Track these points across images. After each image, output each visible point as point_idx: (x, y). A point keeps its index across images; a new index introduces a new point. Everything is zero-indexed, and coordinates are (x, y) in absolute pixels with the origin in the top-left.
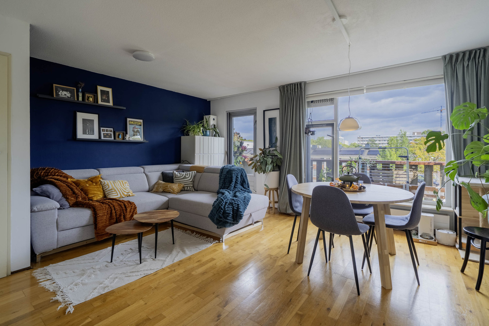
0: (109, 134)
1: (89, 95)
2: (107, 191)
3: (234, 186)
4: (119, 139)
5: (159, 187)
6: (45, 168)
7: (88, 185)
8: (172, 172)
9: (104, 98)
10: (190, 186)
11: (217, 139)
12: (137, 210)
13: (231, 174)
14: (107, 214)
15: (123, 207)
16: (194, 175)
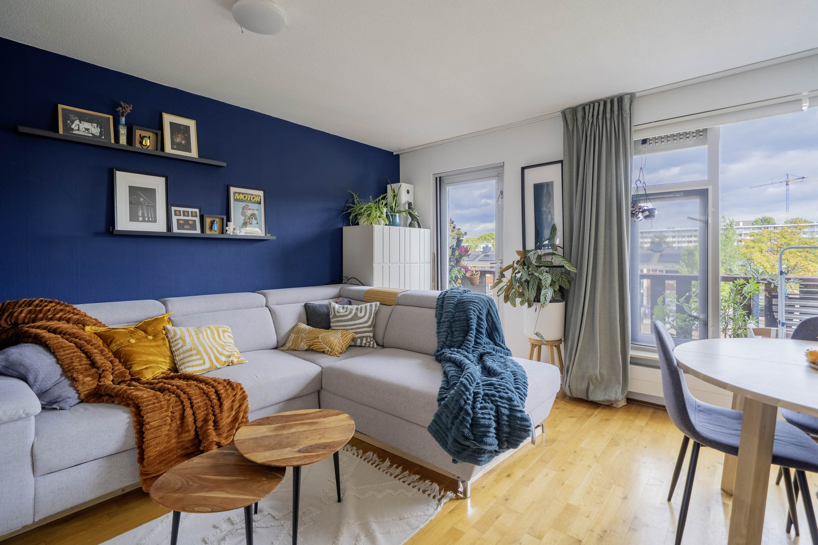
0: (190, 222)
1: (144, 133)
2: (180, 355)
3: (475, 341)
4: (213, 232)
5: (300, 339)
6: (35, 300)
7: (133, 341)
8: (326, 302)
9: (178, 140)
10: (366, 337)
11: (415, 230)
12: (248, 402)
13: (466, 312)
14: (172, 420)
15: (213, 399)
16: (375, 311)
